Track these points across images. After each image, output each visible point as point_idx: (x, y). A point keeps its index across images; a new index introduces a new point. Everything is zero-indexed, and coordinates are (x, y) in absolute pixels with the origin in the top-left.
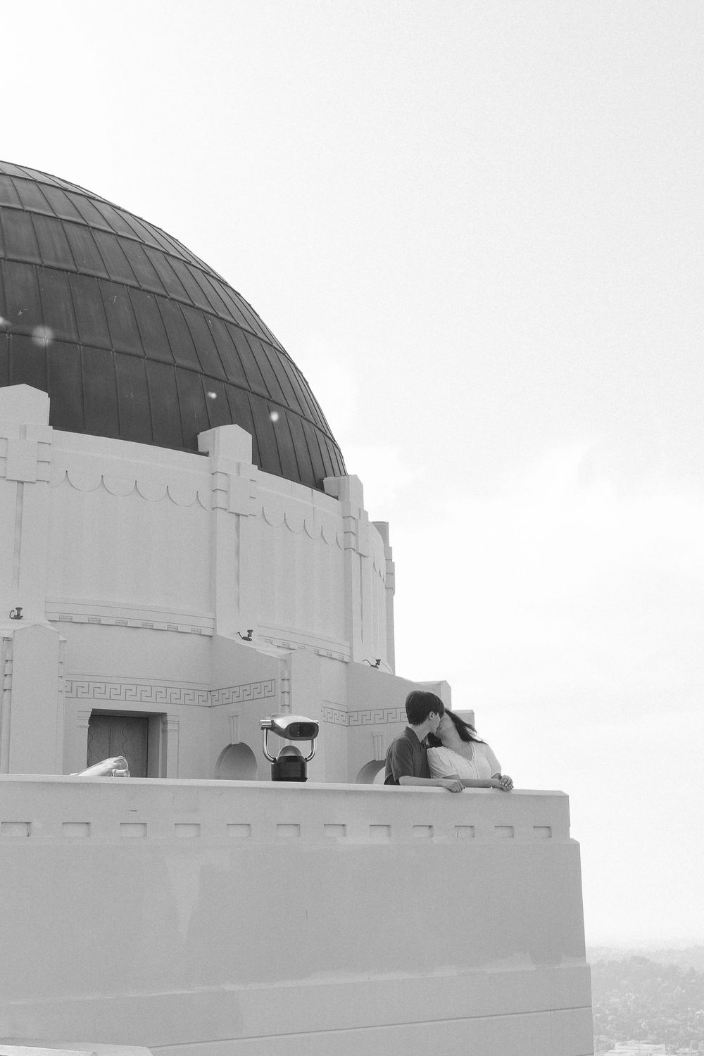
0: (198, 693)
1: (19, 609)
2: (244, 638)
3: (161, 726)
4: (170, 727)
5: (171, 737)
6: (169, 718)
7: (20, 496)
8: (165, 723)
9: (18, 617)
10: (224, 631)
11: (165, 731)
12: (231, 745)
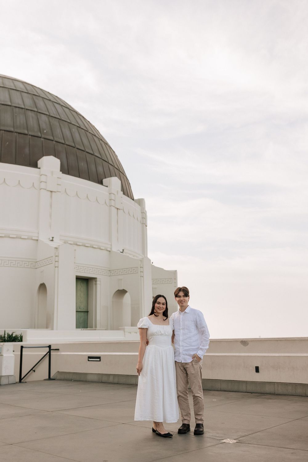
0: (106, 271)
1: (53, 238)
2: (121, 252)
3: (94, 282)
4: (98, 283)
5: (98, 286)
6: (98, 280)
7: (51, 197)
8: (96, 281)
9: (52, 240)
10: (114, 249)
11: (96, 284)
12: (119, 290)
